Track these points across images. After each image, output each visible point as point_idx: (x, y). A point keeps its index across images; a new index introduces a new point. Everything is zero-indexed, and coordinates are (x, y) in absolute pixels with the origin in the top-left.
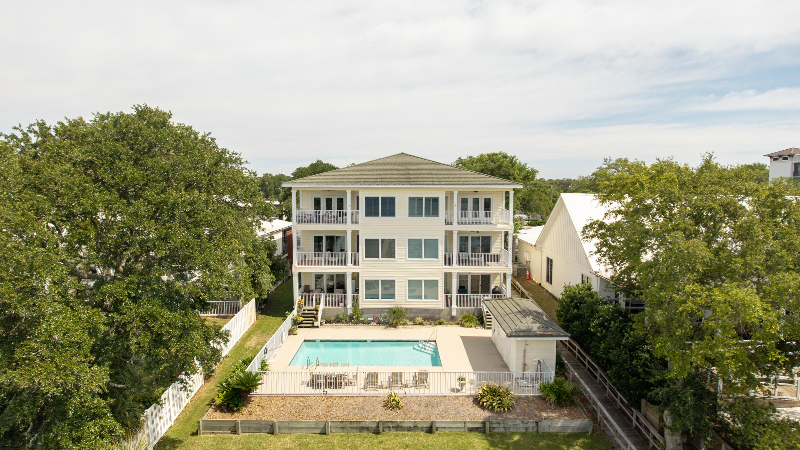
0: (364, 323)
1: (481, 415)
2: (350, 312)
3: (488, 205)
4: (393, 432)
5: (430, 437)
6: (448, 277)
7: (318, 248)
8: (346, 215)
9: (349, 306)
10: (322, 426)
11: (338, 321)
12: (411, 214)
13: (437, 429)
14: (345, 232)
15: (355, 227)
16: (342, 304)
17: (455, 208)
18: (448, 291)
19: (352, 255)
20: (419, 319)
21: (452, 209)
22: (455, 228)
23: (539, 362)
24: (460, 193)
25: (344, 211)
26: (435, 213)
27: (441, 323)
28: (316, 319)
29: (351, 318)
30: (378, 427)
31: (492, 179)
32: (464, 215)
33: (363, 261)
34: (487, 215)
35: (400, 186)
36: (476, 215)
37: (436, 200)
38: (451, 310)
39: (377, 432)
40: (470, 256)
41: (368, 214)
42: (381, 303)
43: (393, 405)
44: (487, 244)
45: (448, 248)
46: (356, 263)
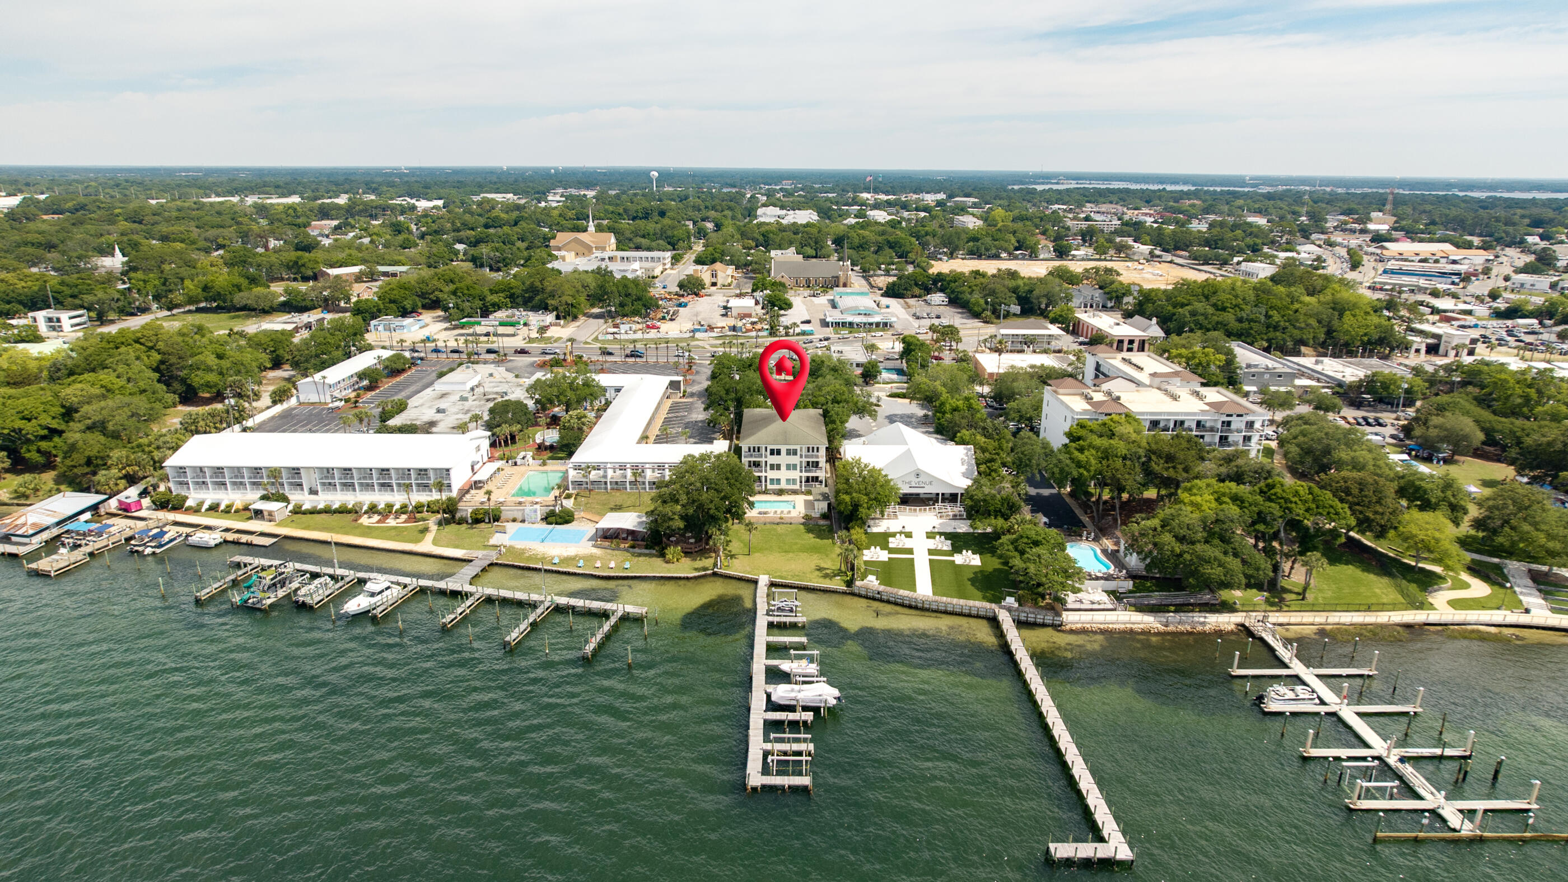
0: (769, 494)
1: (804, 519)
2: (763, 490)
3: (818, 450)
4: (782, 526)
6: (801, 477)
7: (750, 466)
9: (764, 487)
11: (759, 493)
12: (787, 455)
14: (762, 461)
15: (766, 459)
18: (801, 482)
22: (804, 459)
23: (823, 506)
26: (796, 454)
38: (802, 490)
40: (810, 469)
41: (771, 455)
42: (776, 487)
43: (782, 518)
44: (817, 463)
45: (801, 467)
46: (766, 472)
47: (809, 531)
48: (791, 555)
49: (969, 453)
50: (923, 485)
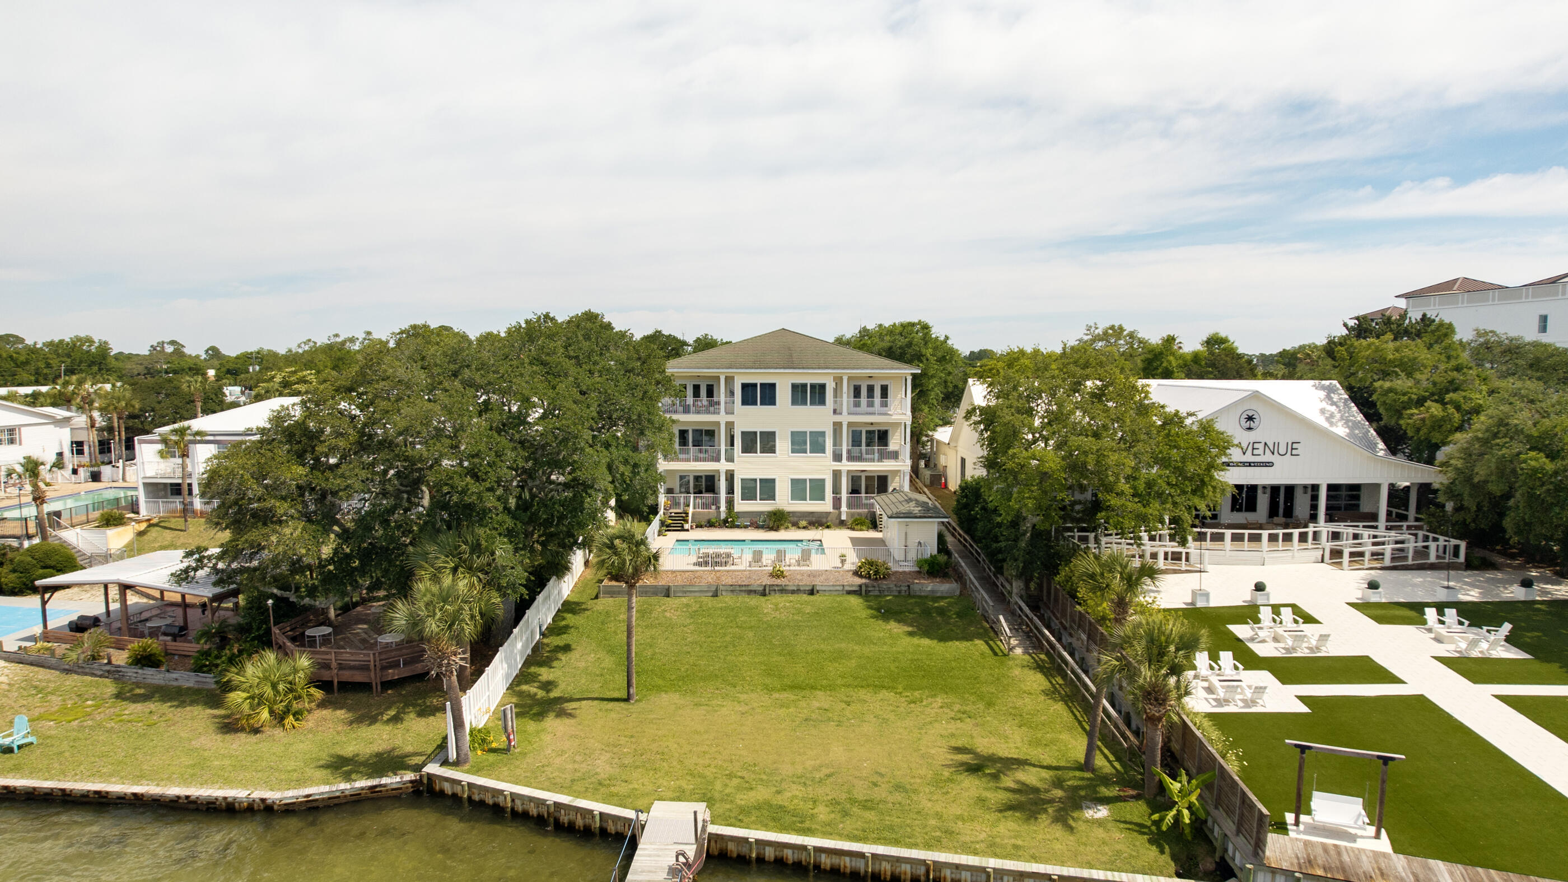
0: (738, 527)
1: (859, 581)
2: (723, 516)
3: (884, 391)
4: (778, 595)
5: (812, 597)
6: (837, 475)
7: (683, 441)
8: (718, 403)
9: (723, 508)
10: (714, 589)
11: (711, 525)
12: (794, 402)
13: (818, 592)
14: (718, 424)
15: (730, 418)
16: (714, 507)
17: (845, 396)
18: (836, 490)
19: (726, 450)
20: (803, 523)
21: (841, 397)
22: (845, 419)
23: (920, 543)
24: (850, 379)
25: (715, 399)
26: (822, 401)
27: (828, 527)
28: (687, 521)
29: (725, 521)
30: (765, 590)
31: (888, 362)
32: (857, 405)
33: (739, 457)
34: (885, 405)
35: (782, 371)
36: (871, 405)
37: (823, 387)
38: (840, 514)
39: (764, 594)
40: (864, 451)
41: (745, 402)
42: (760, 506)
43: (778, 574)
44: (883, 437)
45: (837, 442)
46: (730, 459)
47: (886, 613)
48: (821, 700)
49: (1335, 398)
50: (1268, 457)
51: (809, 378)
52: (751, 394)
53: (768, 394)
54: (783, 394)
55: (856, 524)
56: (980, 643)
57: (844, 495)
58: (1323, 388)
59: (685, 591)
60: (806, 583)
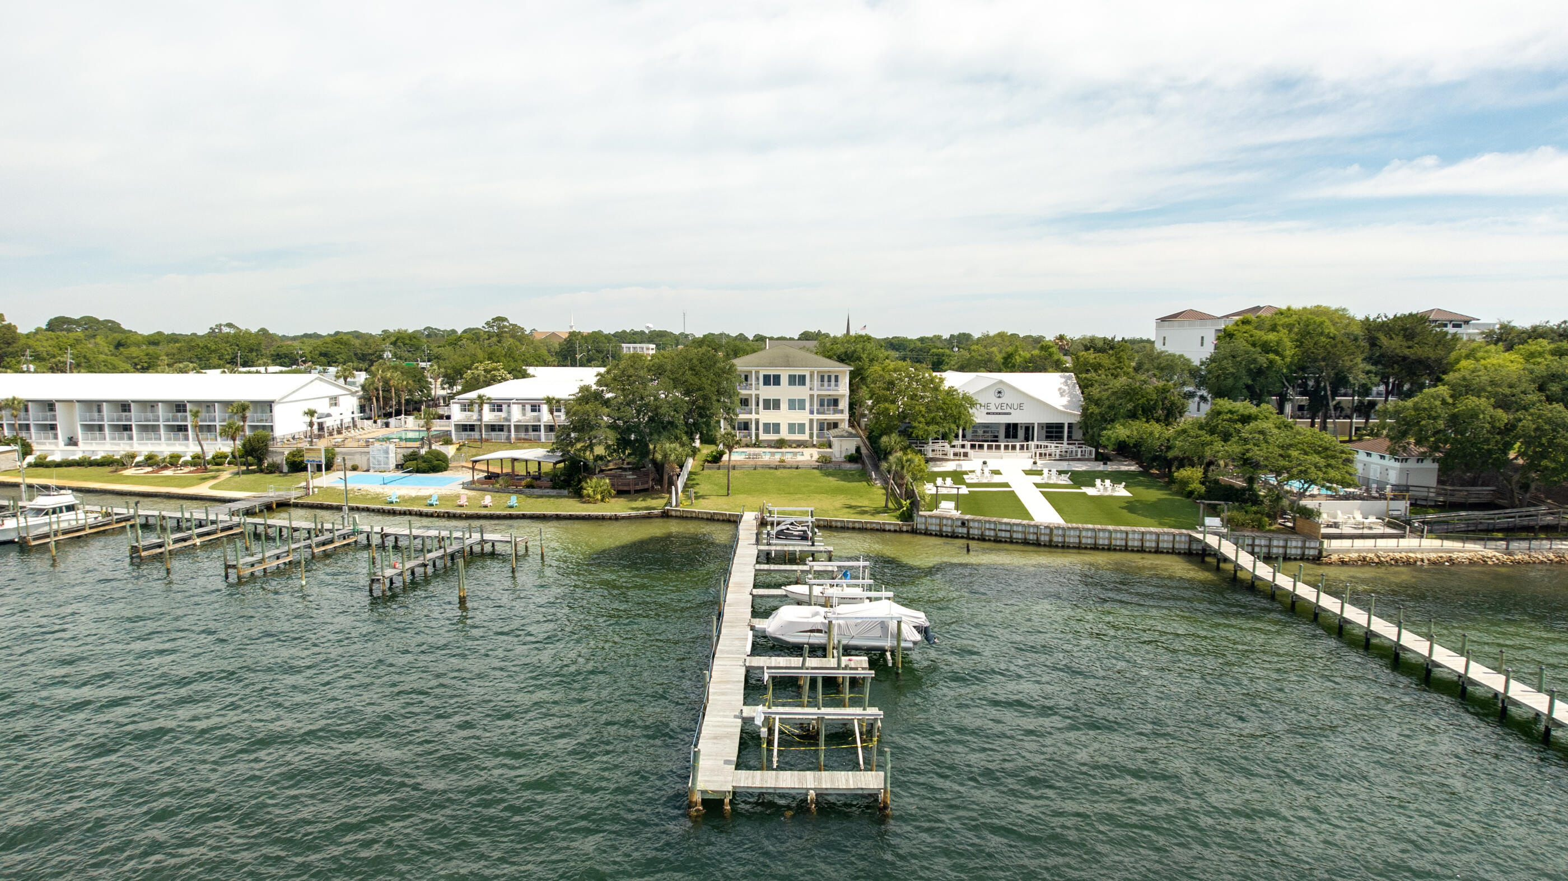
1: (818, 464)
2: (754, 442)
3: (836, 379)
4: (782, 470)
5: (797, 470)
6: (811, 421)
8: (751, 385)
9: (754, 438)
10: (754, 467)
11: (747, 446)
12: (790, 384)
15: (757, 392)
16: (749, 437)
17: (816, 381)
18: (811, 429)
19: (755, 409)
21: (814, 382)
22: (816, 393)
24: (818, 372)
25: (750, 383)
26: (804, 384)
27: (806, 447)
29: (755, 444)
30: (777, 467)
31: (838, 364)
32: (822, 385)
33: (762, 412)
34: (836, 385)
35: (784, 368)
36: (829, 385)
37: (804, 377)
39: (776, 469)
42: (773, 437)
43: (783, 461)
44: (836, 402)
45: (811, 404)
46: (757, 413)
47: (827, 474)
49: (1069, 382)
50: (1008, 410)
51: (798, 372)
52: (767, 381)
53: (777, 380)
54: (784, 380)
55: (821, 446)
56: (865, 483)
57: (815, 432)
58: (1064, 377)
59: (741, 467)
60: (795, 464)
